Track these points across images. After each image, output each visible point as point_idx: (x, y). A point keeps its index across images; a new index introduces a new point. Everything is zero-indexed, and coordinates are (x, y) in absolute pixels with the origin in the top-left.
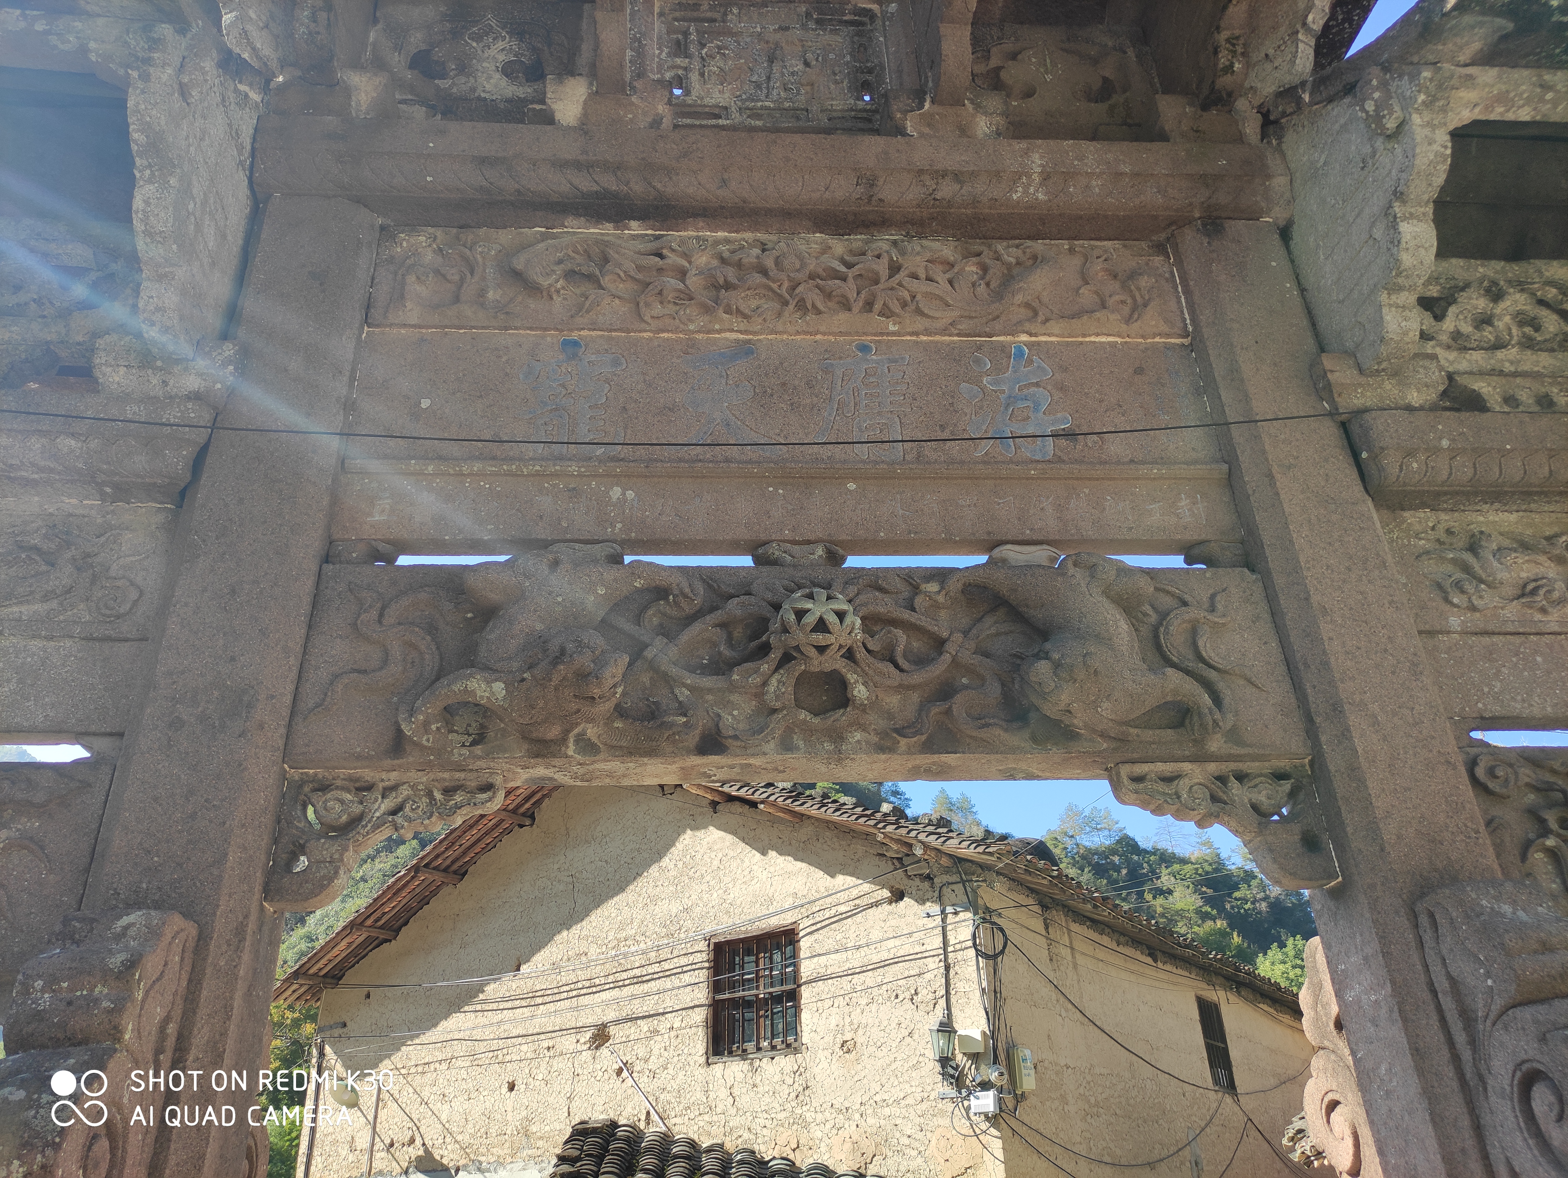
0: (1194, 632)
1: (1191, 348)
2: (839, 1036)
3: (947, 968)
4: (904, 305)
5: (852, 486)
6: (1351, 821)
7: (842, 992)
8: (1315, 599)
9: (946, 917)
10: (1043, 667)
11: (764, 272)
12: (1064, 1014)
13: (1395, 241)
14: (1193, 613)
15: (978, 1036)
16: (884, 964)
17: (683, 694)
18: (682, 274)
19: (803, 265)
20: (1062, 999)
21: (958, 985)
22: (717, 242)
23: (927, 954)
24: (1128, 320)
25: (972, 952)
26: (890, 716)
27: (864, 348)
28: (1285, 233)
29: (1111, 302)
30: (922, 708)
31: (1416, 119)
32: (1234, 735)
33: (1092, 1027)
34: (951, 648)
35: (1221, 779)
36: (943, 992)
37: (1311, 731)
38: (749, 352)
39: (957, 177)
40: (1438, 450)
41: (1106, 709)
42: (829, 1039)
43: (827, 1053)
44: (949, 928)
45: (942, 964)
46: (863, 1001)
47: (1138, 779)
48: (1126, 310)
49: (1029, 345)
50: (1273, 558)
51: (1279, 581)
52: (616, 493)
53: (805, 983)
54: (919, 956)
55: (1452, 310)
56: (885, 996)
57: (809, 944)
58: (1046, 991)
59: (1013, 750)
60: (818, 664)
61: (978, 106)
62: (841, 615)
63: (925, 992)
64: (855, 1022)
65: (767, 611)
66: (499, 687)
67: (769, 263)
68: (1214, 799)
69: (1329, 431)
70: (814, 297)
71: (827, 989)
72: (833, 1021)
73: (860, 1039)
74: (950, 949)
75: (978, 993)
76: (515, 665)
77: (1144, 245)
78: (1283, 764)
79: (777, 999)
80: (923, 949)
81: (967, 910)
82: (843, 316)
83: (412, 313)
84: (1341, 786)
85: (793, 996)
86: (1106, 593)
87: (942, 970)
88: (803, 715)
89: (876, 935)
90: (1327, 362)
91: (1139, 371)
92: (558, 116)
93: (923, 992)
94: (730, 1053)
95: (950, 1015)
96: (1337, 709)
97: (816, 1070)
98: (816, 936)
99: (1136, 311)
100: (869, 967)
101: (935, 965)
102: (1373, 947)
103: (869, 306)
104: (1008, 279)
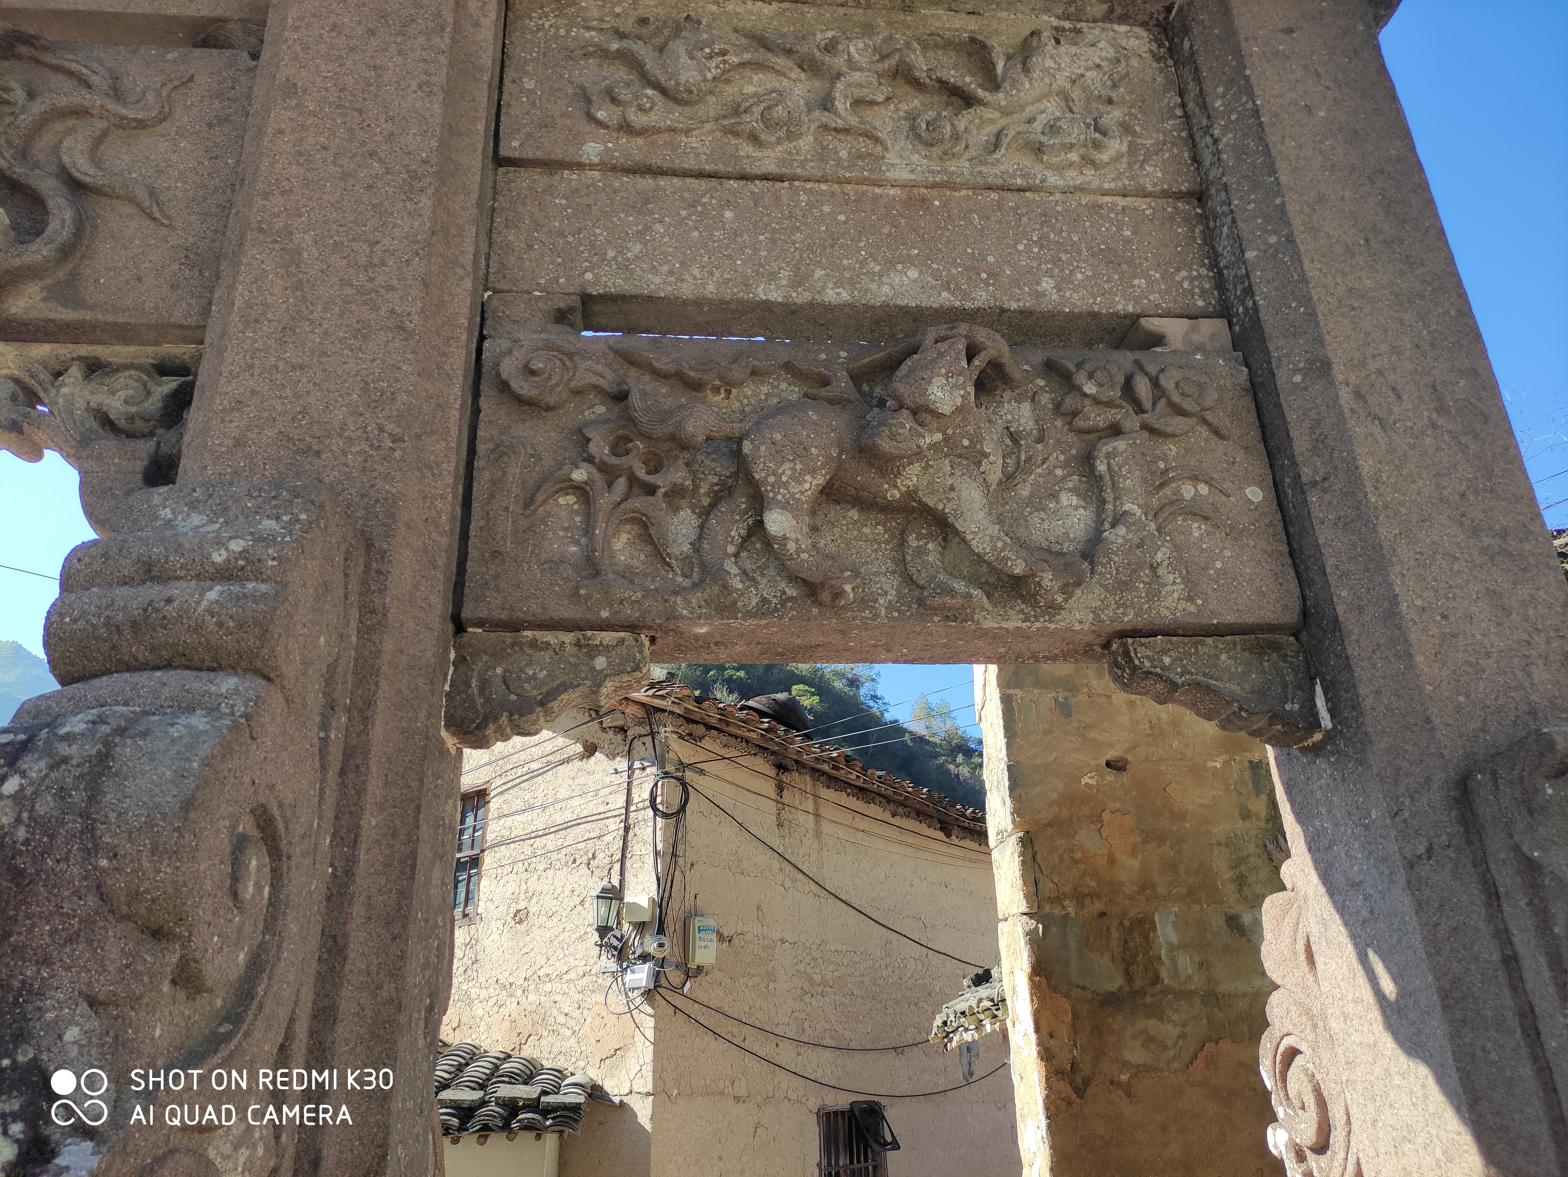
2: (514, 905)
3: (627, 829)
7: (523, 857)
9: (633, 772)
12: (788, 884)
15: (645, 904)
16: (567, 826)
20: (788, 867)
21: (634, 848)
23: (609, 814)
25: (651, 812)
33: (831, 900)
36: (619, 856)
42: (503, 908)
43: (499, 924)
44: (634, 784)
45: (622, 825)
46: (541, 867)
53: (489, 848)
54: (602, 816)
56: (563, 861)
57: (497, 806)
58: (762, 859)
63: (602, 855)
64: (531, 889)
71: (508, 855)
72: (510, 890)
73: (533, 909)
74: (633, 808)
79: (463, 866)
80: (607, 808)
81: (653, 765)
85: (477, 862)
87: (622, 832)
89: (563, 793)
93: (600, 856)
97: (487, 942)
98: (506, 796)
100: (552, 830)
101: (615, 826)
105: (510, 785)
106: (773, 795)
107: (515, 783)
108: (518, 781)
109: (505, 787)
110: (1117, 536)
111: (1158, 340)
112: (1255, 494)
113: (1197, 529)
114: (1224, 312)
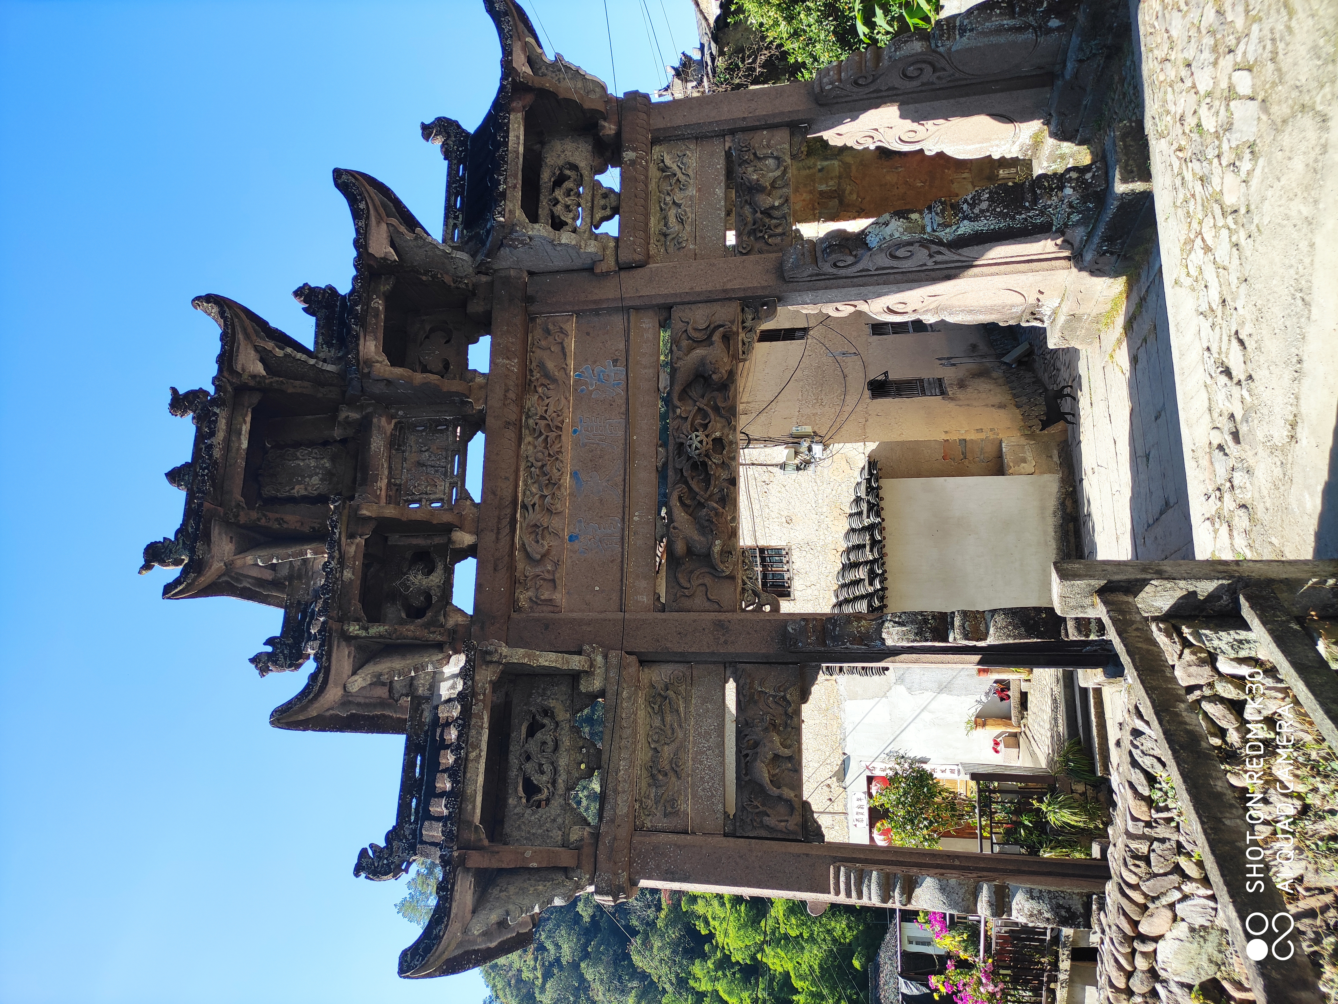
0: (696, 329)
1: (578, 315)
2: (783, 525)
3: (753, 464)
4: (558, 416)
5: (635, 437)
6: (760, 293)
7: (762, 522)
8: (687, 291)
10: (714, 377)
11: (543, 466)
12: (773, 410)
13: (566, 245)
14: (690, 328)
15: (787, 451)
16: (749, 498)
17: (716, 490)
18: (543, 497)
19: (540, 451)
20: (766, 410)
21: (761, 460)
22: (526, 484)
23: (746, 475)
24: (567, 335)
25: (747, 451)
26: (724, 426)
27: (575, 431)
28: (531, 273)
29: (560, 341)
30: (722, 417)
31: (530, 233)
32: (732, 322)
33: (778, 399)
34: (702, 406)
35: (744, 328)
36: (765, 467)
37: (730, 299)
38: (576, 473)
39: (507, 391)
40: (634, 242)
41: (725, 360)
42: (785, 530)
43: (792, 531)
46: (767, 510)
47: (744, 353)
48: (561, 335)
49: (574, 372)
50: (670, 300)
51: (678, 300)
52: (636, 519)
53: (756, 543)
54: (746, 479)
55: (563, 218)
56: (765, 498)
58: (763, 417)
59: (736, 390)
60: (710, 446)
61: (471, 381)
62: (697, 436)
64: (777, 516)
65: (691, 462)
66: (717, 542)
67: (540, 464)
68: (750, 331)
69: (623, 274)
70: (556, 447)
71: (760, 531)
72: (776, 528)
73: (785, 513)
74: (744, 462)
75: (766, 449)
76: (710, 537)
77: (530, 325)
78: (739, 309)
79: (763, 559)
82: (563, 438)
83: (557, 596)
84: (749, 294)
85: (762, 550)
86: (687, 355)
87: (754, 467)
88: (725, 452)
90: (598, 271)
91: (588, 334)
92: (470, 543)
93: (764, 478)
94: (789, 587)
95: (777, 465)
96: (725, 291)
97: (800, 538)
99: (562, 331)
100: (750, 507)
101: (751, 471)
102: (797, 294)
103: (559, 428)
104: (546, 376)
110: (775, 154)
111: (730, 148)
112: (765, 132)
113: (772, 142)
114: (724, 136)
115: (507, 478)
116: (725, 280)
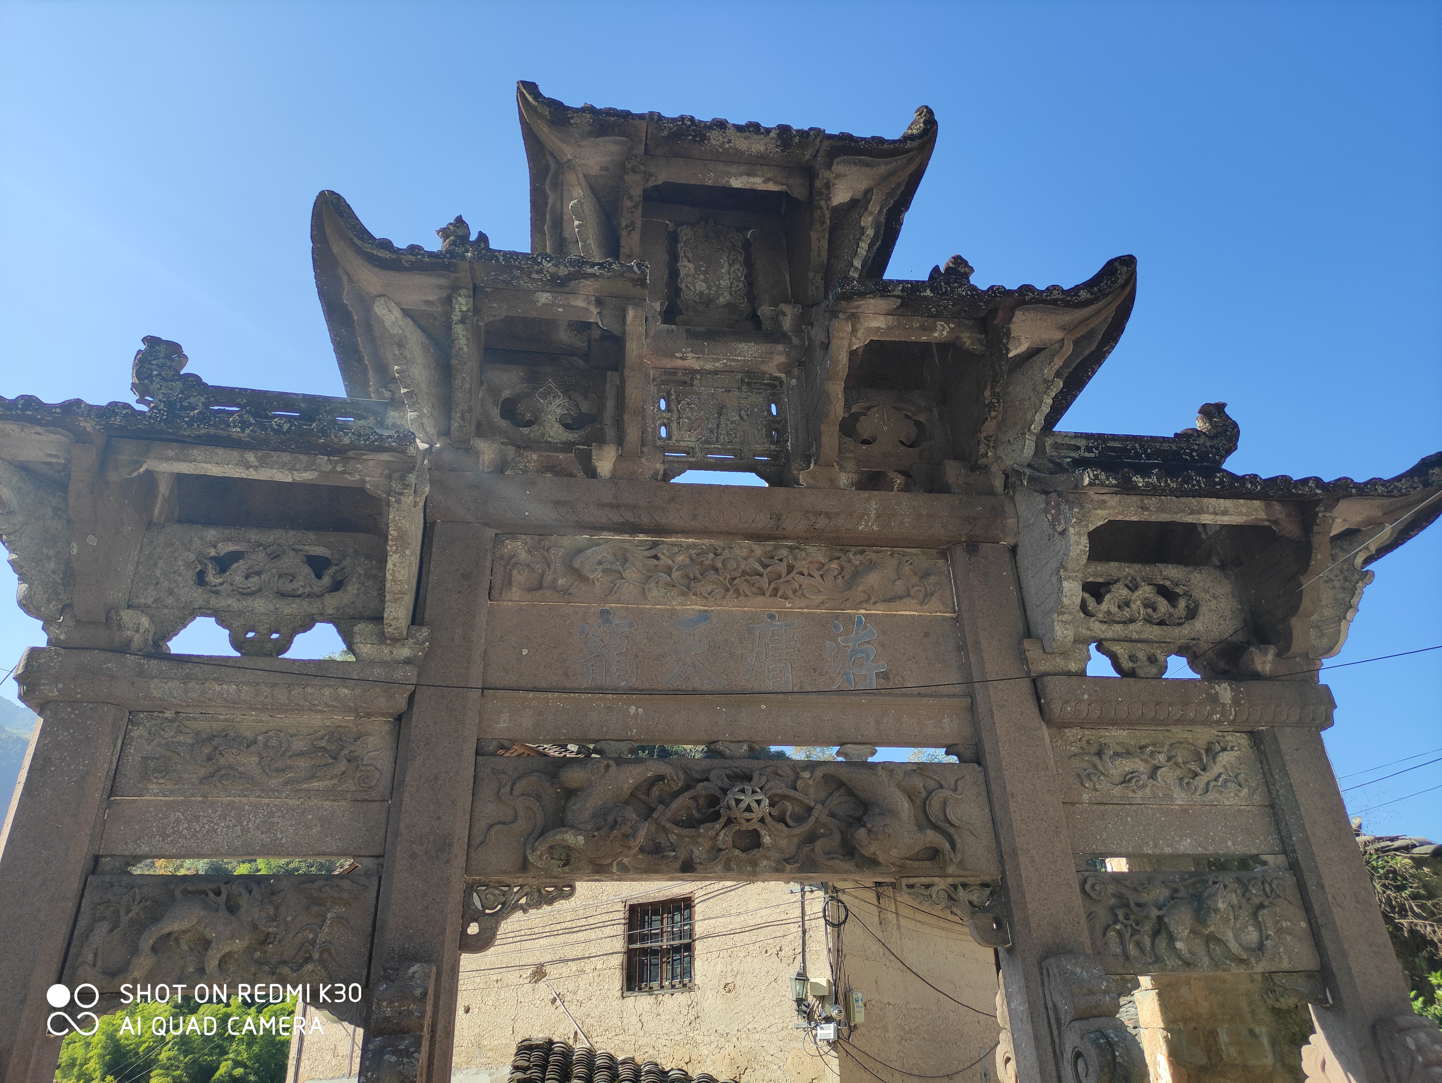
0: (945, 803)
1: (956, 620)
2: (723, 979)
3: (804, 932)
4: (795, 591)
5: (763, 707)
6: (1017, 914)
7: (726, 947)
8: (1009, 788)
9: (804, 893)
10: (862, 832)
11: (716, 570)
12: (888, 965)
13: (1060, 590)
14: (945, 793)
15: (825, 984)
16: (758, 927)
17: (673, 838)
18: (669, 571)
19: (738, 566)
20: (887, 953)
21: (811, 946)
22: (689, 547)
23: (789, 921)
24: (922, 603)
25: (822, 921)
26: (782, 851)
27: (772, 617)
28: (1013, 550)
29: (912, 591)
30: (799, 847)
31: (1071, 530)
32: (961, 865)
33: (909, 973)
34: (815, 813)
35: (955, 886)
36: (801, 950)
37: (1001, 861)
38: (706, 618)
39: (828, 515)
40: (1081, 701)
41: (894, 852)
42: (715, 981)
43: (714, 992)
44: (806, 902)
45: (800, 929)
46: (742, 955)
47: (911, 886)
48: (921, 595)
49: (865, 615)
50: (989, 759)
51: (992, 774)
52: (633, 709)
53: (698, 939)
54: (784, 922)
55: (1107, 597)
56: (758, 951)
57: (702, 909)
58: (875, 948)
59: (846, 872)
60: (745, 826)
61: (841, 467)
62: (759, 802)
63: (787, 949)
64: (735, 969)
65: (718, 793)
66: (581, 839)
67: (719, 565)
68: (950, 898)
69: (1025, 685)
70: (744, 587)
71: (714, 944)
72: (719, 968)
73: (738, 983)
74: (807, 918)
75: (825, 952)
76: (589, 827)
77: (934, 551)
78: (987, 879)
79: (677, 950)
80: (787, 917)
81: (820, 889)
82: (760, 599)
83: (515, 593)
84: (1014, 896)
85: (689, 948)
86: (898, 786)
87: (800, 933)
88: (737, 852)
89: (752, 905)
90: (1027, 644)
91: (926, 635)
92: (599, 470)
93: (786, 949)
94: (640, 989)
95: (804, 968)
96: (1014, 852)
97: (705, 1005)
98: (708, 903)
99: (928, 595)
100: (747, 929)
101: (795, 930)
102: (1022, 983)
103: (775, 592)
104: (856, 574)
105: (710, 896)
106: (876, 903)
107: (714, 894)
108: (716, 893)
109: (706, 897)
110: (1268, 943)
111: (1265, 863)
112: (1303, 924)
113: (1289, 938)
114: (1285, 852)
115: (695, 517)
116: (1034, 852)
